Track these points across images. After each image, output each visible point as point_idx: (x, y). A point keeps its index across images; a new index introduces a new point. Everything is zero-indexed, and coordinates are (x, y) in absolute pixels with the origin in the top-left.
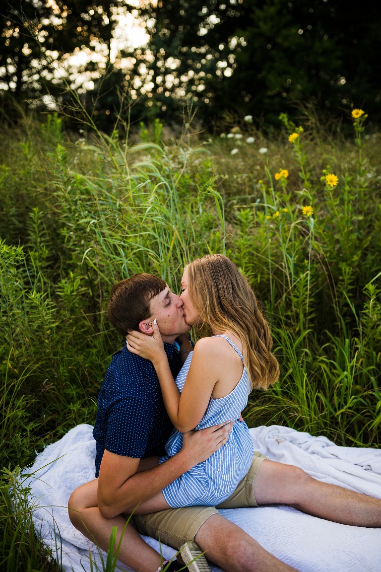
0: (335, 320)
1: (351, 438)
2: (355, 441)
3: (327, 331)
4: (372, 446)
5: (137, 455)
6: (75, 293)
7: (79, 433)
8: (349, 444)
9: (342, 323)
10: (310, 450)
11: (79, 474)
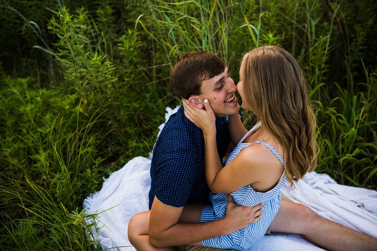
0: (345, 73)
1: (349, 179)
2: (352, 181)
3: (336, 84)
4: (366, 187)
5: (179, 205)
6: (132, 49)
7: (136, 165)
8: (347, 183)
9: (350, 76)
10: (315, 185)
11: (134, 200)
